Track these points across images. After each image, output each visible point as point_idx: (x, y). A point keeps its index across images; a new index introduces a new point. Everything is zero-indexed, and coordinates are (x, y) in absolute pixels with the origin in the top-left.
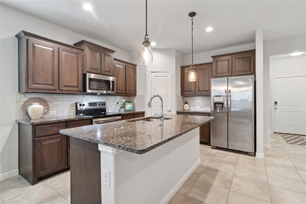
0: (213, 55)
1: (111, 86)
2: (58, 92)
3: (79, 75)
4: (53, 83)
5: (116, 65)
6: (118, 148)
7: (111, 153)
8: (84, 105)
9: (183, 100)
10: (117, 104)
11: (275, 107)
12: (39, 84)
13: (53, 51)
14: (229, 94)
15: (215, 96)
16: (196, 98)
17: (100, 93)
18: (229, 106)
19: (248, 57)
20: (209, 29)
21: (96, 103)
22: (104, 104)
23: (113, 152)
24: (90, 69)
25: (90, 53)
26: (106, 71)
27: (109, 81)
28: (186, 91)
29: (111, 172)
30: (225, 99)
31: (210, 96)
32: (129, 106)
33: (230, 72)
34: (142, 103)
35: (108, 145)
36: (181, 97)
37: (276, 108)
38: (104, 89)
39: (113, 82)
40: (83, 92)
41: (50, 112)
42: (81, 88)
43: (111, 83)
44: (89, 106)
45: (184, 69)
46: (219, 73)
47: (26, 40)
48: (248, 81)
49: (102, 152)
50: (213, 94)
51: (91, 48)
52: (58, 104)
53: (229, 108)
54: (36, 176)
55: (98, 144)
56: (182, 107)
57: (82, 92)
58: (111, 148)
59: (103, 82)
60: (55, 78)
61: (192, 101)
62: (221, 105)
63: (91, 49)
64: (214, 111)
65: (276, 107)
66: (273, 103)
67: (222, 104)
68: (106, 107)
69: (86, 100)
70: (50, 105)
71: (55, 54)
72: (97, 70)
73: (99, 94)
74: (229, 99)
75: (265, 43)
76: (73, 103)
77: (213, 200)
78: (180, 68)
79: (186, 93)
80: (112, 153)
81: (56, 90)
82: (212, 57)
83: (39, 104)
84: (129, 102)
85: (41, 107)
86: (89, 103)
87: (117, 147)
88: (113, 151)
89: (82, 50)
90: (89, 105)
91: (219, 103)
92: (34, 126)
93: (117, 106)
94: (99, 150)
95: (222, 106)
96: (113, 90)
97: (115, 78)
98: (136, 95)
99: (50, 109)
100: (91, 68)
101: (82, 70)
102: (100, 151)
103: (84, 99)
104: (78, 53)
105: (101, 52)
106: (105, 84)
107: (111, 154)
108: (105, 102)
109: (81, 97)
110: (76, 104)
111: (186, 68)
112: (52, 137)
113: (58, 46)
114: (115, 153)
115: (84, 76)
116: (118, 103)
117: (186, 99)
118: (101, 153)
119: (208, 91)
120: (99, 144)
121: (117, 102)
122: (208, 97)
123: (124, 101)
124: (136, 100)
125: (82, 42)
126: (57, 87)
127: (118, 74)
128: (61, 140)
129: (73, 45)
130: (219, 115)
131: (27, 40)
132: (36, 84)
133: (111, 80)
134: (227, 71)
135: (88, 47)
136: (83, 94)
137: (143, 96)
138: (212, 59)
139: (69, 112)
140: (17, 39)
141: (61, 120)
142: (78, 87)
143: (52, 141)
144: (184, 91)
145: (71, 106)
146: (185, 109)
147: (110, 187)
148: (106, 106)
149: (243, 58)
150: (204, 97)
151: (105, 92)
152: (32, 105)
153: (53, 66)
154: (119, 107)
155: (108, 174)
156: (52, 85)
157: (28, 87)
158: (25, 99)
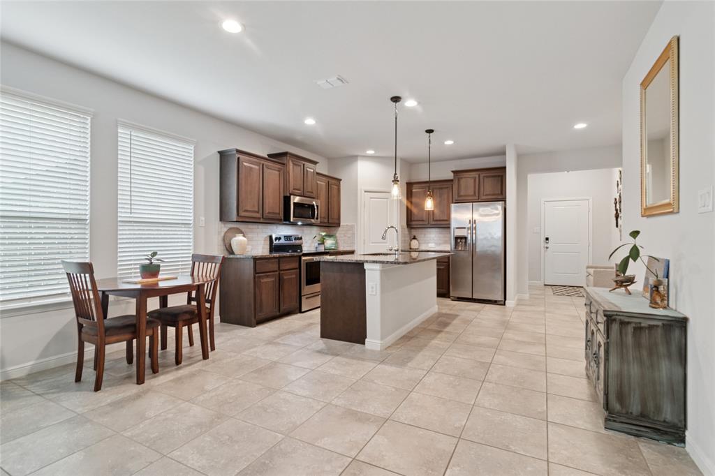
0: (454, 170)
1: (316, 212)
2: (262, 221)
3: (281, 198)
4: (259, 209)
5: (319, 183)
8: (280, 239)
9: (410, 233)
11: (546, 245)
12: (247, 211)
13: (259, 169)
14: (474, 225)
15: (457, 228)
16: (429, 230)
18: (474, 242)
19: (499, 176)
20: (449, 142)
21: (292, 237)
22: (300, 238)
24: (294, 190)
26: (308, 192)
27: (313, 206)
28: (414, 221)
29: (377, 283)
30: (469, 232)
31: (449, 228)
32: (329, 243)
33: (477, 195)
34: (349, 237)
36: (406, 229)
37: (547, 248)
38: (307, 217)
42: (281, 215)
43: (316, 207)
44: (285, 240)
45: (412, 187)
46: (461, 196)
48: (497, 209)
49: (368, 270)
50: (453, 225)
51: (295, 161)
52: (253, 237)
53: (474, 245)
54: (257, 318)
56: (408, 245)
57: (284, 220)
59: (306, 207)
60: (260, 203)
61: (423, 236)
62: (463, 241)
63: (294, 163)
64: (455, 248)
65: (548, 245)
66: (543, 239)
67: (466, 238)
68: (302, 243)
69: (279, 232)
71: (260, 173)
72: (300, 191)
73: (299, 223)
74: (474, 232)
75: (520, 157)
76: (267, 236)
78: (406, 185)
79: (414, 223)
81: (259, 218)
82: (452, 172)
83: (243, 236)
84: (330, 236)
85: (245, 239)
86: (285, 237)
88: (380, 267)
89: (284, 164)
91: (461, 238)
92: (255, 260)
95: (466, 242)
96: (317, 218)
97: (319, 201)
98: (339, 226)
101: (284, 192)
103: (282, 230)
104: (280, 168)
105: (304, 165)
107: (378, 270)
108: (302, 236)
109: (275, 227)
110: (271, 237)
111: (415, 186)
113: (262, 162)
115: (287, 200)
116: (315, 237)
117: (414, 232)
119: (446, 220)
120: (365, 264)
122: (447, 230)
123: (323, 234)
124: (340, 233)
125: (284, 154)
126: (261, 215)
127: (320, 195)
129: (267, 157)
130: (462, 253)
131: (238, 158)
132: (245, 211)
133: (315, 204)
134: (472, 193)
135: (292, 161)
137: (352, 227)
138: (452, 174)
139: (265, 248)
140: (219, 155)
142: (279, 214)
144: (411, 221)
145: (265, 240)
146: (412, 247)
147: (376, 295)
149: (493, 176)
150: (441, 230)
151: (307, 221)
152: (235, 236)
153: (259, 188)
154: (316, 242)
155: (375, 286)
156: (258, 212)
157: (238, 215)
158: (225, 230)
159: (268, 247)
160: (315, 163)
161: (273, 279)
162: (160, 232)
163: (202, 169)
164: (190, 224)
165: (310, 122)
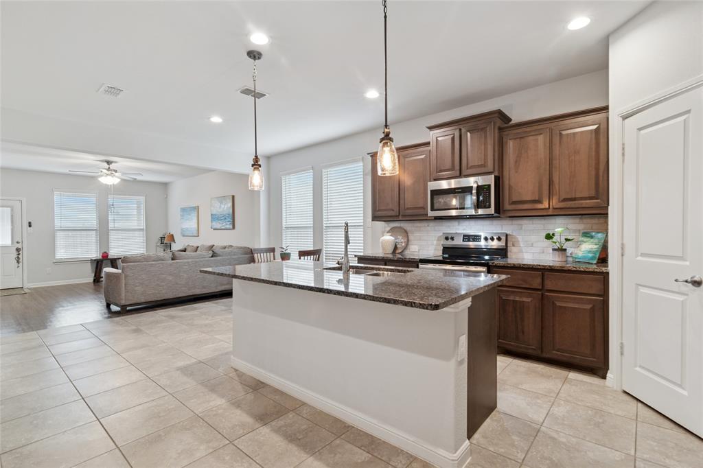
22: (497, 237)
32: (585, 248)
38: (462, 207)
39: (485, 187)
41: (410, 246)
43: (475, 191)
44: (464, 241)
52: (420, 236)
59: (459, 192)
60: (395, 200)
70: (411, 237)
77: (262, 438)
89: (429, 143)
96: (485, 205)
99: (410, 242)
100: (440, 171)
104: (424, 151)
105: (461, 130)
133: (475, 185)
139: (435, 250)
159: (441, 248)
164: (362, 226)
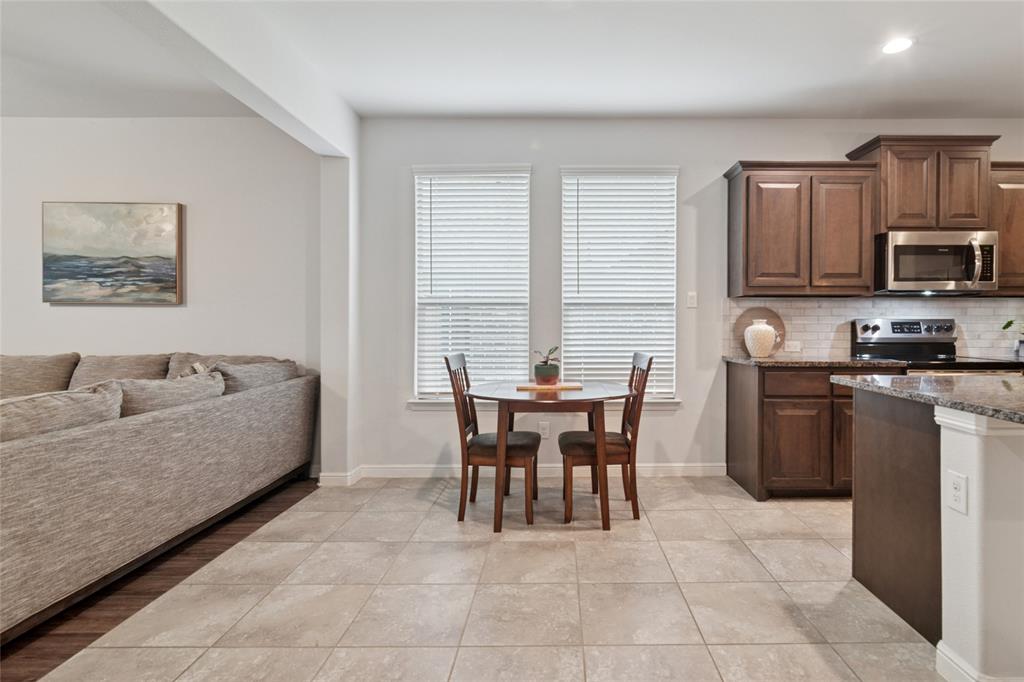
1: (978, 263)
2: (808, 291)
3: (864, 240)
4: (798, 269)
5: (1002, 186)
6: (992, 416)
7: (971, 429)
8: (876, 328)
10: (1004, 328)
12: (768, 275)
13: (799, 190)
17: (933, 291)
21: (918, 324)
22: (948, 326)
23: (979, 428)
24: (900, 217)
25: (899, 169)
26: (956, 216)
27: (970, 248)
29: (970, 477)
35: (962, 409)
38: (946, 276)
39: (987, 250)
40: (875, 290)
41: (786, 342)
42: (868, 278)
43: (978, 253)
44: (894, 332)
47: (745, 180)
49: (945, 427)
51: (903, 152)
52: (804, 324)
54: (766, 484)
55: (933, 406)
57: (872, 288)
58: (973, 415)
59: (943, 253)
60: (802, 257)
63: (904, 156)
68: (955, 339)
69: (882, 314)
70: (788, 327)
71: (803, 196)
72: (922, 216)
73: (928, 293)
76: (843, 322)
80: (976, 430)
81: (804, 286)
83: (767, 323)
85: (770, 329)
86: (893, 324)
87: (991, 413)
88: (977, 426)
89: (874, 166)
90: (893, 329)
92: (763, 369)
93: (1004, 337)
94: (938, 423)
96: (986, 276)
97: (996, 233)
99: (788, 336)
100: (903, 216)
101: (872, 225)
102: (939, 426)
103: (875, 310)
104: (862, 177)
105: (938, 155)
106: (950, 259)
107: (972, 434)
108: (952, 321)
109: (867, 304)
110: (853, 324)
112: (797, 401)
113: (810, 173)
114: (984, 430)
115: (881, 241)
116: (1009, 324)
118: (942, 430)
120: (936, 407)
121: (1005, 322)
125: (875, 144)
126: (807, 282)
127: (1009, 220)
128: (819, 413)
131: (748, 178)
132: (763, 275)
133: (976, 244)
135: (893, 153)
136: (875, 296)
139: (832, 348)
140: (726, 181)
141: (819, 363)
142: (859, 275)
143: (797, 410)
145: (839, 330)
147: (967, 514)
148: (955, 335)
151: (951, 285)
152: (752, 324)
153: (799, 228)
154: (1014, 339)
155: (963, 484)
156: (796, 276)
157: (747, 285)
158: (738, 312)
159: (848, 345)
160: (988, 140)
161: (813, 412)
162: (627, 318)
163: (692, 213)
164: (673, 304)
165: (898, 45)
